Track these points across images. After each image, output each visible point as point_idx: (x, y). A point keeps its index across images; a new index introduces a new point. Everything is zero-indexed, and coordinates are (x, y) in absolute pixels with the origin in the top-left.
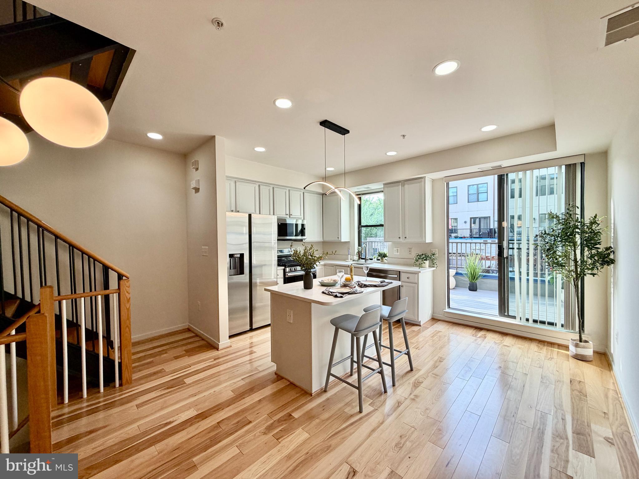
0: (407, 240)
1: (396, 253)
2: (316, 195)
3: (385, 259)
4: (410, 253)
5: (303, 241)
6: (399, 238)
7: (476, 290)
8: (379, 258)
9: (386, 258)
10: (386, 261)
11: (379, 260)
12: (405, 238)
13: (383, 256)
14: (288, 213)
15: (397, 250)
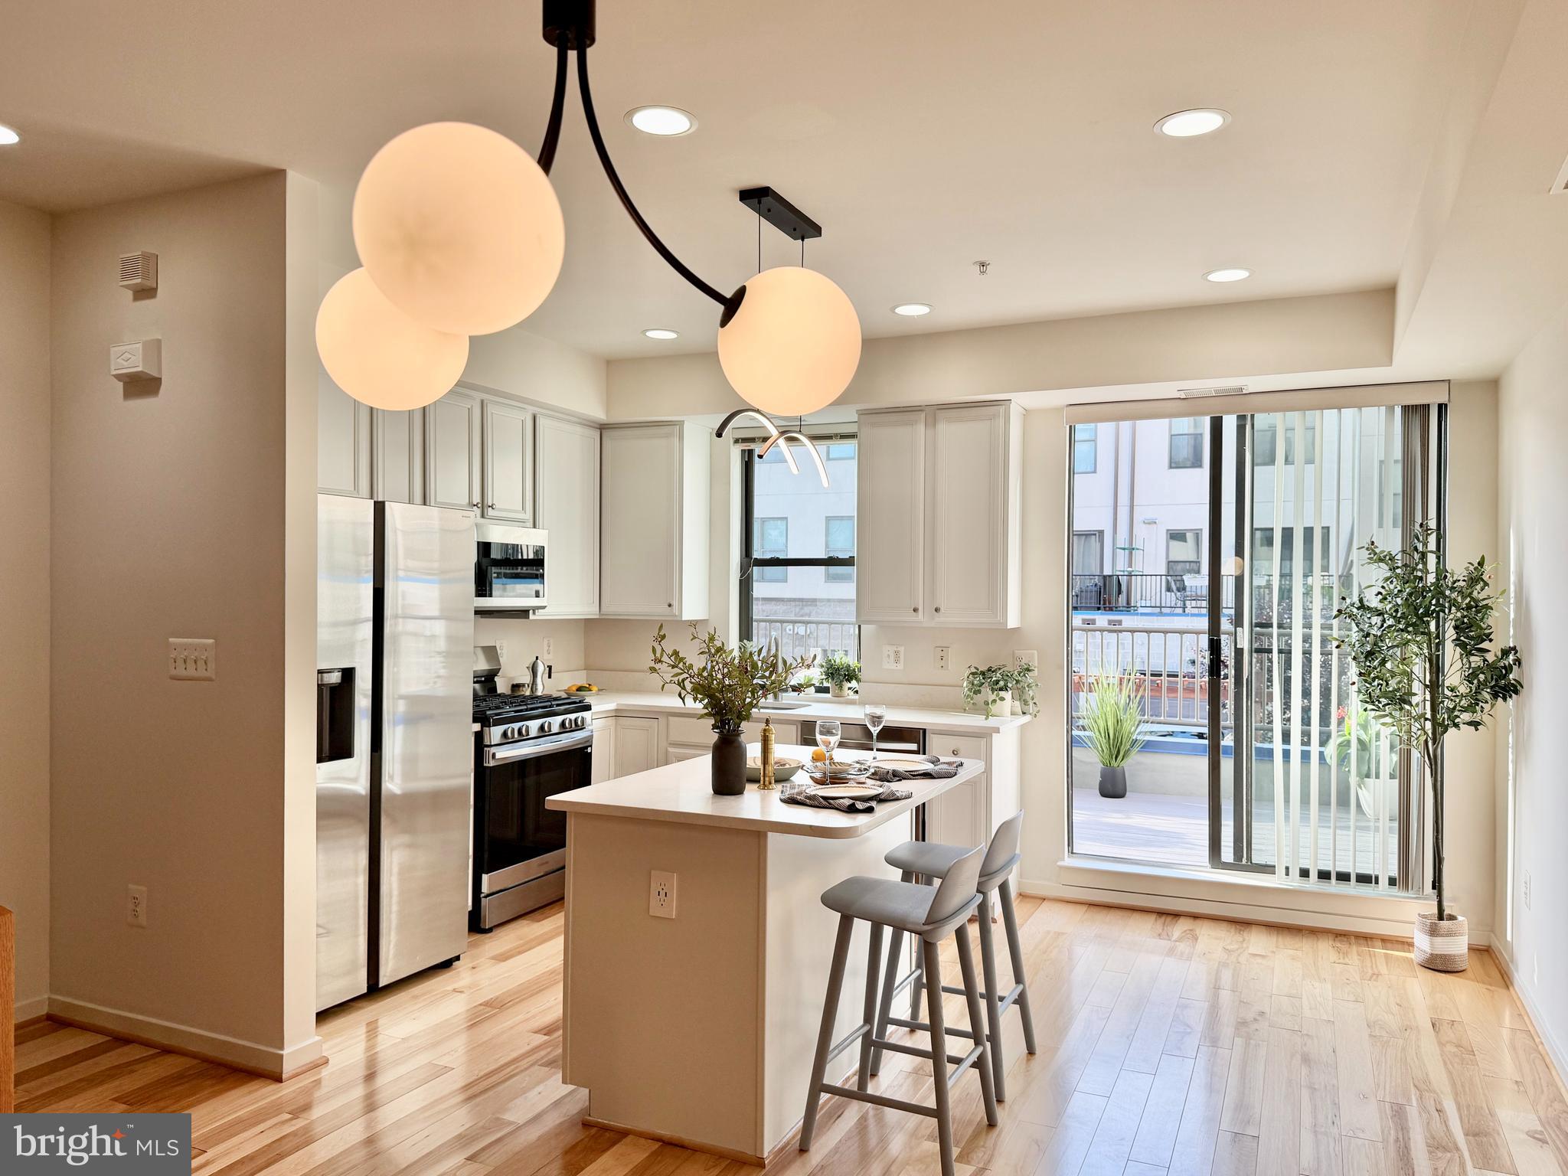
0: (940, 618)
1: (893, 666)
2: (579, 429)
3: (849, 689)
4: (942, 663)
5: (532, 617)
6: (915, 610)
7: (1121, 796)
8: (826, 684)
9: (854, 684)
10: (851, 695)
11: (826, 690)
12: (937, 610)
13: (840, 675)
14: (477, 499)
15: (897, 653)
